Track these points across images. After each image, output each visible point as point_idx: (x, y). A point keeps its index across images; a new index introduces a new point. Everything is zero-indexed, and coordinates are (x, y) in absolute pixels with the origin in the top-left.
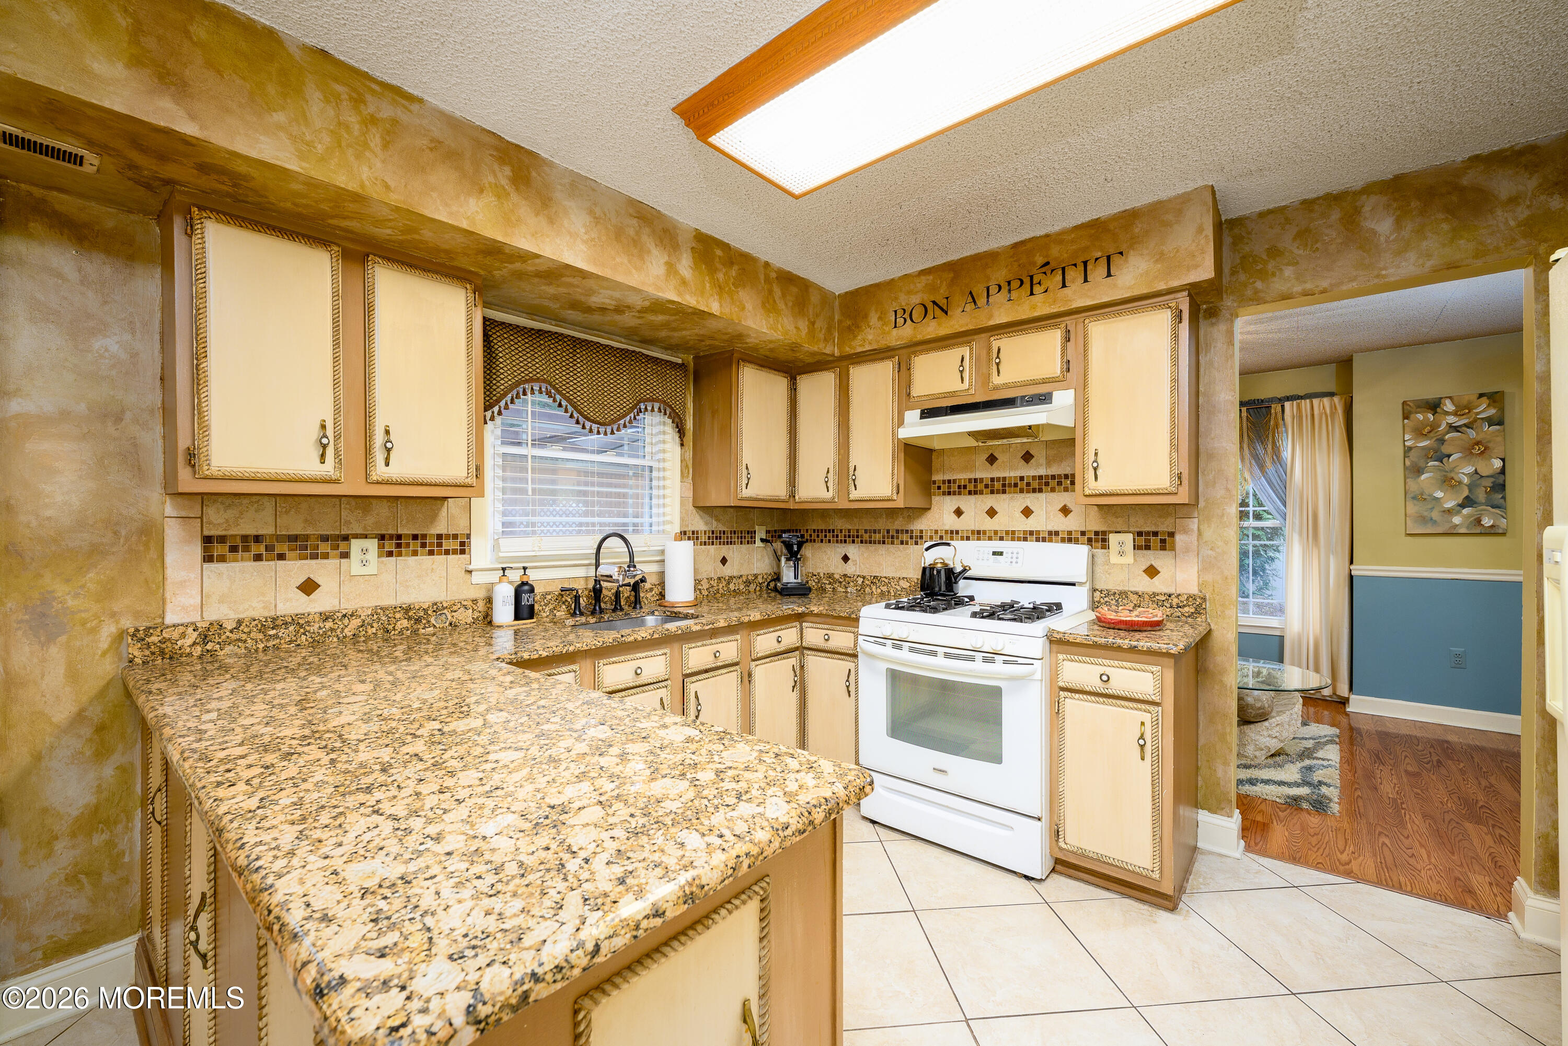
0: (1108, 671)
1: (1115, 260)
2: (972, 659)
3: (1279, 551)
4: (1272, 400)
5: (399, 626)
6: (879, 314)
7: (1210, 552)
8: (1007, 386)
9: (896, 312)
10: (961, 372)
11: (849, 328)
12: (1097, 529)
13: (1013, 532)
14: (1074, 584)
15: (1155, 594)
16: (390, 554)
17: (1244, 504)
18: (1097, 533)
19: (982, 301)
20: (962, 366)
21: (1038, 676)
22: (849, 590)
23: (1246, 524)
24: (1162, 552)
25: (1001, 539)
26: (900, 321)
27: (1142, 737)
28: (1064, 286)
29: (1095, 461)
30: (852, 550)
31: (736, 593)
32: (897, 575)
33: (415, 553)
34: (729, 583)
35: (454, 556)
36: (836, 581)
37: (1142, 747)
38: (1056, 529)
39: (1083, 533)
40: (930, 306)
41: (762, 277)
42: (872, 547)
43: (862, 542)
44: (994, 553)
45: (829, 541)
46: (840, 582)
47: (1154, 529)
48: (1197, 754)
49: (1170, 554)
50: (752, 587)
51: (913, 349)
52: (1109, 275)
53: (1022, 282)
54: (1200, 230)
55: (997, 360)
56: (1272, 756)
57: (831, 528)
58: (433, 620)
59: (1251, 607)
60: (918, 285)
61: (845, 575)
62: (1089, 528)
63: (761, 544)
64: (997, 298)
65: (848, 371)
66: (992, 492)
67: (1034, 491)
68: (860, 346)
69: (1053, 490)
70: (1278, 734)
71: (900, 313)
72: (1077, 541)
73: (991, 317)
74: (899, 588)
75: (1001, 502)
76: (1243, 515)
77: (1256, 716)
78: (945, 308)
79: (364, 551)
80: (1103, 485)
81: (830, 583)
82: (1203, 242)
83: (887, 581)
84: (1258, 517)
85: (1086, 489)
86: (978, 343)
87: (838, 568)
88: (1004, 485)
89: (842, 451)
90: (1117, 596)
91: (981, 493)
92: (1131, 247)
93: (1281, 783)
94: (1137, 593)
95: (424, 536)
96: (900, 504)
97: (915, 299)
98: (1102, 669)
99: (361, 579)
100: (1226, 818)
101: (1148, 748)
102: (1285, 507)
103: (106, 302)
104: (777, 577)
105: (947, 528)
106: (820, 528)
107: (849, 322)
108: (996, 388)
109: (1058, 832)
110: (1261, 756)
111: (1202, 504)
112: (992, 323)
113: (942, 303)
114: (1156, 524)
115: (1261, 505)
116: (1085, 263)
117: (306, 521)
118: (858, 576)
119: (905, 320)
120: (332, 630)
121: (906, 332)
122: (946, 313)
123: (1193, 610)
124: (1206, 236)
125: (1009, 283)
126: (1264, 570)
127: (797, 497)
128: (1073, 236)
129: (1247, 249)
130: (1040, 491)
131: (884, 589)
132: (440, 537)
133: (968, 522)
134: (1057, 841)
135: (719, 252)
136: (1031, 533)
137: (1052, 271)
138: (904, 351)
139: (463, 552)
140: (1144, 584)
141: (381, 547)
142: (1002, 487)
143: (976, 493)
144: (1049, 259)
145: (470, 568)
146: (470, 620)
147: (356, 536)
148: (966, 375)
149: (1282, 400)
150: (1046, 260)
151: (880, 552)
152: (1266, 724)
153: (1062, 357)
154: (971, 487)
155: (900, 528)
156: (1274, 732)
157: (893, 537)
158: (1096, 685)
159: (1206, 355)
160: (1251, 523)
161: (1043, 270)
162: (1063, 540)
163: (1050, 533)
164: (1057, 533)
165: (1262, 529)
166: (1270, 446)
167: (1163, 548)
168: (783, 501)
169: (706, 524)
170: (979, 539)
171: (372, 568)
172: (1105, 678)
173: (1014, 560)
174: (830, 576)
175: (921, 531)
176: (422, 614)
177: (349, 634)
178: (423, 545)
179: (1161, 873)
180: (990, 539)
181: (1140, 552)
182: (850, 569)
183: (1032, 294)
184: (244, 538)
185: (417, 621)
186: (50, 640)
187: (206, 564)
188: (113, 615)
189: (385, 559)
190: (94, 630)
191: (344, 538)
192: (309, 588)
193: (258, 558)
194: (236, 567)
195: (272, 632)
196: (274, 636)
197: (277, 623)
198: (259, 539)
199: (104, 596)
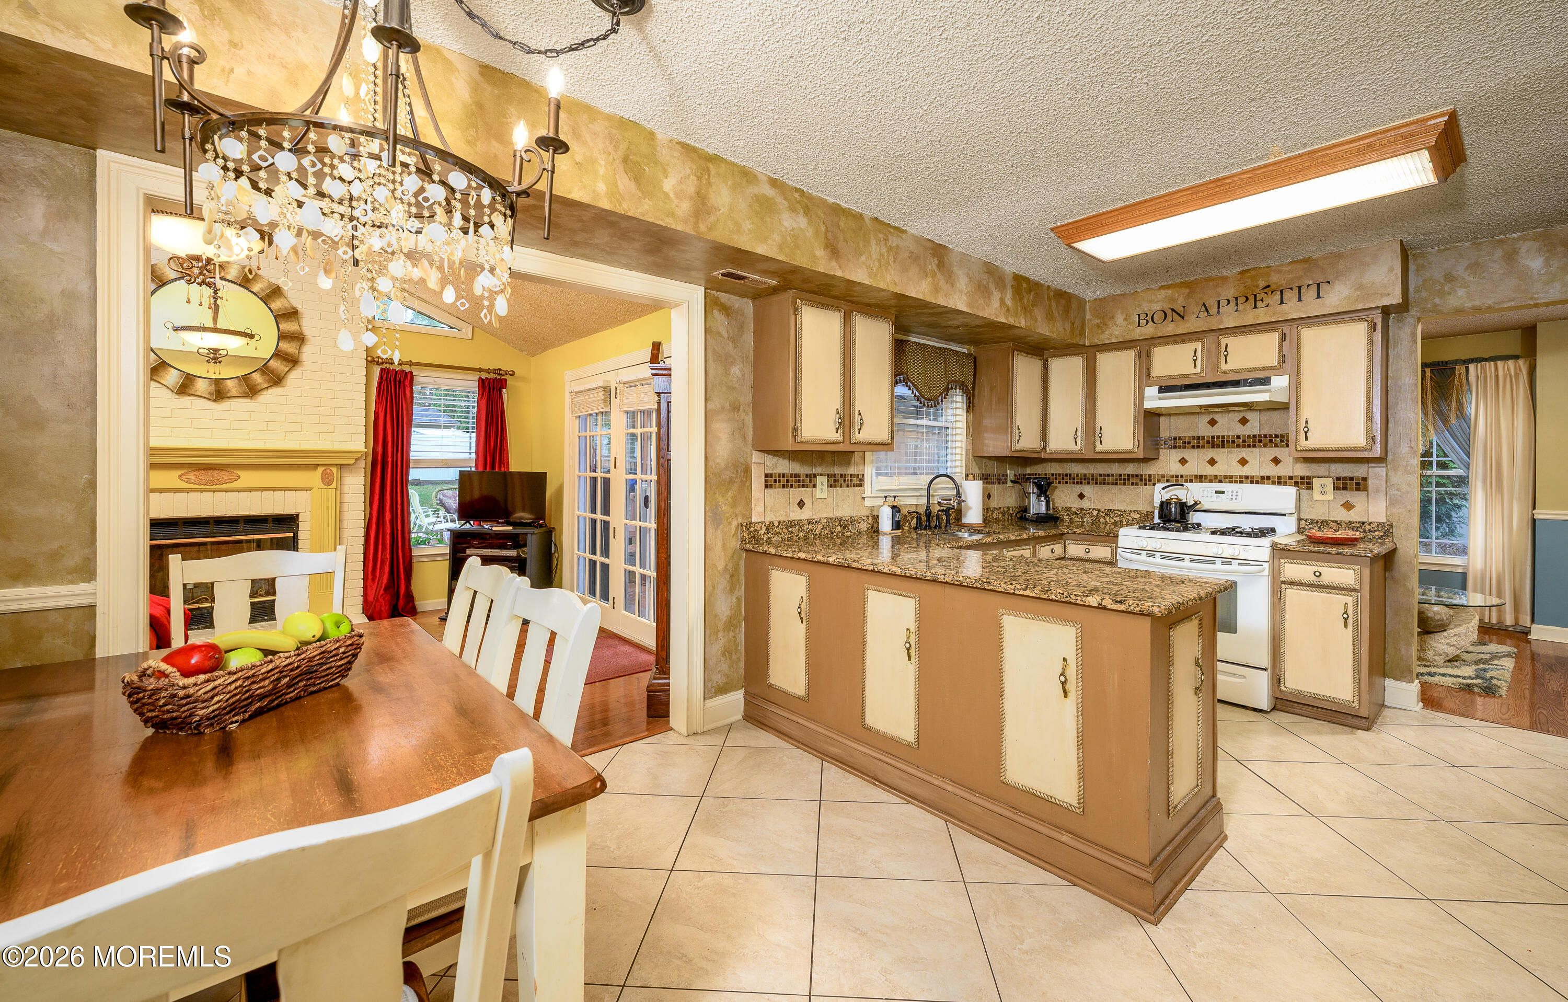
0: (1320, 569)
1: (1324, 287)
2: (1214, 563)
3: (1466, 499)
4: (1457, 362)
5: (837, 531)
6: (1124, 316)
7: (1396, 492)
8: (1232, 371)
9: (1139, 315)
10: (1195, 361)
11: (1098, 326)
12: (1302, 474)
13: (1231, 477)
14: (1284, 515)
15: (1351, 522)
16: (831, 486)
17: (1427, 454)
18: (1302, 478)
19: (1213, 310)
20: (1195, 356)
21: (1266, 573)
22: (1085, 520)
23: (1429, 473)
24: (1357, 492)
25: (1221, 481)
26: (1143, 322)
27: (1346, 613)
28: (1282, 303)
29: (1306, 427)
30: (1087, 490)
31: (997, 521)
32: (1129, 508)
33: (841, 486)
34: (993, 513)
35: (858, 488)
36: (1072, 513)
37: (1346, 619)
38: (1268, 474)
39: (1291, 478)
40: (1169, 313)
41: (1046, 297)
42: (1106, 487)
43: (1096, 483)
44: (1217, 492)
45: (1067, 483)
46: (1077, 514)
47: (1350, 475)
48: (1385, 638)
49: (1364, 494)
50: (1007, 516)
51: (1152, 342)
52: (1319, 297)
53: (1247, 299)
54: (1391, 269)
55: (1226, 353)
56: (1450, 661)
57: (1068, 472)
58: (850, 528)
59: (1434, 547)
60: (1158, 296)
61: (1082, 509)
62: (1296, 474)
63: (1011, 485)
64: (1227, 309)
65: (1095, 356)
66: (1213, 447)
67: (1249, 446)
68: (1108, 339)
69: (1265, 446)
70: (1455, 643)
71: (1143, 316)
72: (1285, 483)
73: (1221, 322)
74: (1130, 518)
75: (1220, 455)
76: (1425, 465)
77: (1436, 626)
78: (1182, 314)
79: (821, 484)
80: (1313, 442)
81: (1067, 515)
82: (1393, 278)
83: (1119, 513)
84: (1442, 466)
85: (1298, 446)
86: (1209, 340)
87: (1075, 504)
88: (1223, 442)
89: (1089, 416)
90: (1319, 524)
91: (1203, 447)
92: (1337, 278)
93: (1456, 677)
94: (1336, 522)
95: (845, 476)
96: (1140, 455)
97: (1156, 307)
98: (1316, 568)
99: (821, 500)
100: (1408, 684)
101: (1350, 621)
102: (1469, 458)
103: (735, 348)
104: (1025, 509)
105: (1172, 473)
106: (1058, 472)
107: (1097, 321)
108: (1224, 372)
109: (1280, 679)
110: (1440, 660)
111: (1390, 457)
112: (1221, 327)
113: (1180, 310)
114: (1352, 472)
115: (1446, 456)
116: (1299, 288)
117: (799, 464)
118: (1093, 509)
119: (1147, 322)
120: (812, 530)
121: (1149, 330)
122: (1183, 318)
123: (1382, 534)
124: (1396, 274)
125: (1236, 299)
126: (1449, 517)
127: (1048, 449)
128: (1289, 268)
129: (1428, 274)
130: (1254, 446)
131: (1117, 519)
132: (851, 475)
133: (1191, 469)
134: (1279, 686)
135: (1024, 285)
136: (1247, 477)
137: (1272, 292)
138: (1144, 343)
139: (861, 486)
140: (1341, 515)
141: (828, 481)
142: (1222, 442)
143: (1198, 447)
144: (1270, 284)
145: (864, 496)
146: (865, 529)
147: (818, 475)
148: (1199, 363)
149: (1466, 362)
150: (1267, 284)
151: (1113, 491)
152: (1445, 634)
153: (1279, 353)
154: (1195, 442)
155: (1131, 473)
156: (1452, 641)
157: (1124, 480)
158: (1312, 579)
159: (1394, 350)
160: (1435, 471)
161: (1265, 290)
162: (1274, 483)
163: (1262, 478)
164: (1268, 478)
165: (1448, 477)
166: (1454, 404)
167: (1358, 489)
168: (1037, 452)
169: (980, 468)
170: (1201, 481)
171: (824, 495)
172: (1317, 574)
173: (1234, 497)
174: (1068, 509)
175: (1150, 476)
176: (846, 523)
177: (818, 533)
178: (845, 481)
179: (1359, 703)
180: (1211, 481)
181: (1338, 492)
182: (1085, 504)
183: (1255, 307)
184: (779, 475)
185: (844, 528)
186: (718, 527)
187: (766, 490)
188: (736, 515)
189: (830, 489)
190: (730, 523)
191: (815, 475)
192: (801, 504)
193: (784, 487)
194: (777, 491)
195: (790, 529)
196: (791, 532)
197: (791, 524)
198: (784, 475)
199: (734, 505)
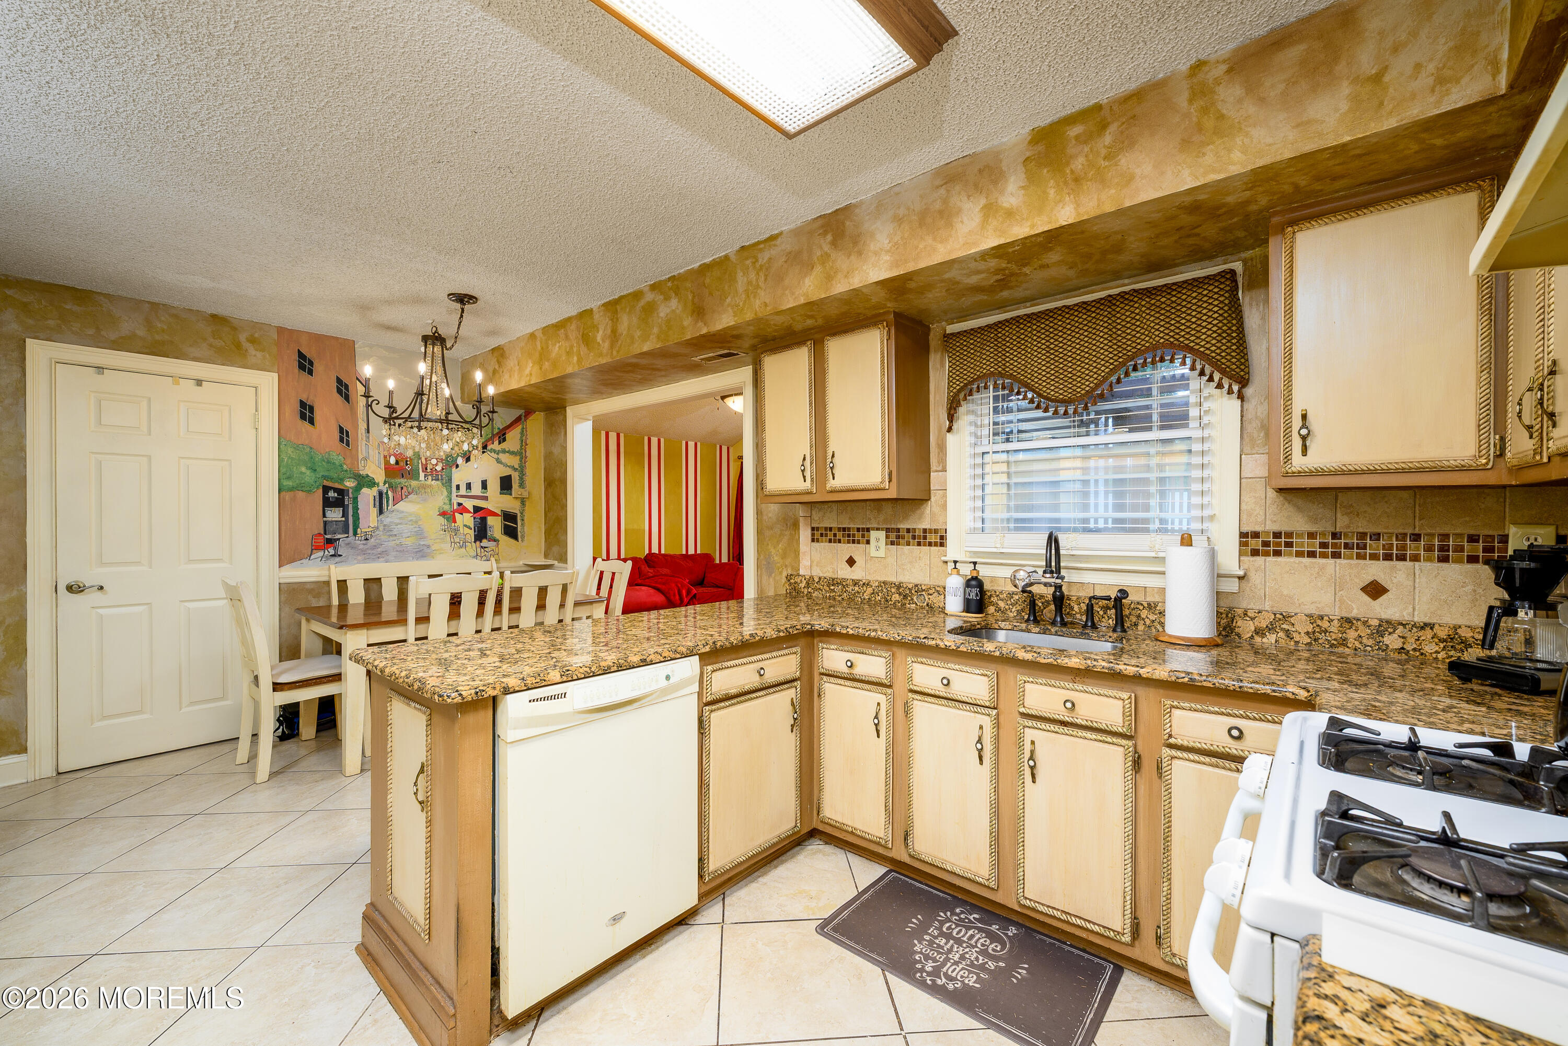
5: (893, 599)
16: (892, 543)
33: (908, 544)
35: (935, 548)
58: (915, 598)
79: (878, 540)
95: (914, 530)
99: (876, 559)
117: (850, 518)
120: (858, 592)
132: (925, 531)
139: (942, 545)
141: (887, 537)
145: (946, 559)
147: (873, 529)
171: (882, 553)
176: (908, 592)
177: (867, 597)
178: (914, 537)
184: (826, 529)
185: (905, 597)
186: (771, 575)
187: (813, 543)
188: (786, 566)
189: (890, 547)
190: (781, 573)
191: (868, 530)
192: (851, 562)
193: (830, 541)
194: (824, 546)
195: (832, 588)
196: (833, 591)
197: (833, 582)
198: (831, 529)
199: (784, 556)
